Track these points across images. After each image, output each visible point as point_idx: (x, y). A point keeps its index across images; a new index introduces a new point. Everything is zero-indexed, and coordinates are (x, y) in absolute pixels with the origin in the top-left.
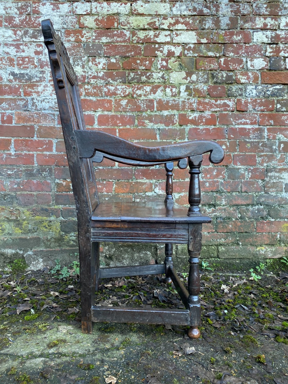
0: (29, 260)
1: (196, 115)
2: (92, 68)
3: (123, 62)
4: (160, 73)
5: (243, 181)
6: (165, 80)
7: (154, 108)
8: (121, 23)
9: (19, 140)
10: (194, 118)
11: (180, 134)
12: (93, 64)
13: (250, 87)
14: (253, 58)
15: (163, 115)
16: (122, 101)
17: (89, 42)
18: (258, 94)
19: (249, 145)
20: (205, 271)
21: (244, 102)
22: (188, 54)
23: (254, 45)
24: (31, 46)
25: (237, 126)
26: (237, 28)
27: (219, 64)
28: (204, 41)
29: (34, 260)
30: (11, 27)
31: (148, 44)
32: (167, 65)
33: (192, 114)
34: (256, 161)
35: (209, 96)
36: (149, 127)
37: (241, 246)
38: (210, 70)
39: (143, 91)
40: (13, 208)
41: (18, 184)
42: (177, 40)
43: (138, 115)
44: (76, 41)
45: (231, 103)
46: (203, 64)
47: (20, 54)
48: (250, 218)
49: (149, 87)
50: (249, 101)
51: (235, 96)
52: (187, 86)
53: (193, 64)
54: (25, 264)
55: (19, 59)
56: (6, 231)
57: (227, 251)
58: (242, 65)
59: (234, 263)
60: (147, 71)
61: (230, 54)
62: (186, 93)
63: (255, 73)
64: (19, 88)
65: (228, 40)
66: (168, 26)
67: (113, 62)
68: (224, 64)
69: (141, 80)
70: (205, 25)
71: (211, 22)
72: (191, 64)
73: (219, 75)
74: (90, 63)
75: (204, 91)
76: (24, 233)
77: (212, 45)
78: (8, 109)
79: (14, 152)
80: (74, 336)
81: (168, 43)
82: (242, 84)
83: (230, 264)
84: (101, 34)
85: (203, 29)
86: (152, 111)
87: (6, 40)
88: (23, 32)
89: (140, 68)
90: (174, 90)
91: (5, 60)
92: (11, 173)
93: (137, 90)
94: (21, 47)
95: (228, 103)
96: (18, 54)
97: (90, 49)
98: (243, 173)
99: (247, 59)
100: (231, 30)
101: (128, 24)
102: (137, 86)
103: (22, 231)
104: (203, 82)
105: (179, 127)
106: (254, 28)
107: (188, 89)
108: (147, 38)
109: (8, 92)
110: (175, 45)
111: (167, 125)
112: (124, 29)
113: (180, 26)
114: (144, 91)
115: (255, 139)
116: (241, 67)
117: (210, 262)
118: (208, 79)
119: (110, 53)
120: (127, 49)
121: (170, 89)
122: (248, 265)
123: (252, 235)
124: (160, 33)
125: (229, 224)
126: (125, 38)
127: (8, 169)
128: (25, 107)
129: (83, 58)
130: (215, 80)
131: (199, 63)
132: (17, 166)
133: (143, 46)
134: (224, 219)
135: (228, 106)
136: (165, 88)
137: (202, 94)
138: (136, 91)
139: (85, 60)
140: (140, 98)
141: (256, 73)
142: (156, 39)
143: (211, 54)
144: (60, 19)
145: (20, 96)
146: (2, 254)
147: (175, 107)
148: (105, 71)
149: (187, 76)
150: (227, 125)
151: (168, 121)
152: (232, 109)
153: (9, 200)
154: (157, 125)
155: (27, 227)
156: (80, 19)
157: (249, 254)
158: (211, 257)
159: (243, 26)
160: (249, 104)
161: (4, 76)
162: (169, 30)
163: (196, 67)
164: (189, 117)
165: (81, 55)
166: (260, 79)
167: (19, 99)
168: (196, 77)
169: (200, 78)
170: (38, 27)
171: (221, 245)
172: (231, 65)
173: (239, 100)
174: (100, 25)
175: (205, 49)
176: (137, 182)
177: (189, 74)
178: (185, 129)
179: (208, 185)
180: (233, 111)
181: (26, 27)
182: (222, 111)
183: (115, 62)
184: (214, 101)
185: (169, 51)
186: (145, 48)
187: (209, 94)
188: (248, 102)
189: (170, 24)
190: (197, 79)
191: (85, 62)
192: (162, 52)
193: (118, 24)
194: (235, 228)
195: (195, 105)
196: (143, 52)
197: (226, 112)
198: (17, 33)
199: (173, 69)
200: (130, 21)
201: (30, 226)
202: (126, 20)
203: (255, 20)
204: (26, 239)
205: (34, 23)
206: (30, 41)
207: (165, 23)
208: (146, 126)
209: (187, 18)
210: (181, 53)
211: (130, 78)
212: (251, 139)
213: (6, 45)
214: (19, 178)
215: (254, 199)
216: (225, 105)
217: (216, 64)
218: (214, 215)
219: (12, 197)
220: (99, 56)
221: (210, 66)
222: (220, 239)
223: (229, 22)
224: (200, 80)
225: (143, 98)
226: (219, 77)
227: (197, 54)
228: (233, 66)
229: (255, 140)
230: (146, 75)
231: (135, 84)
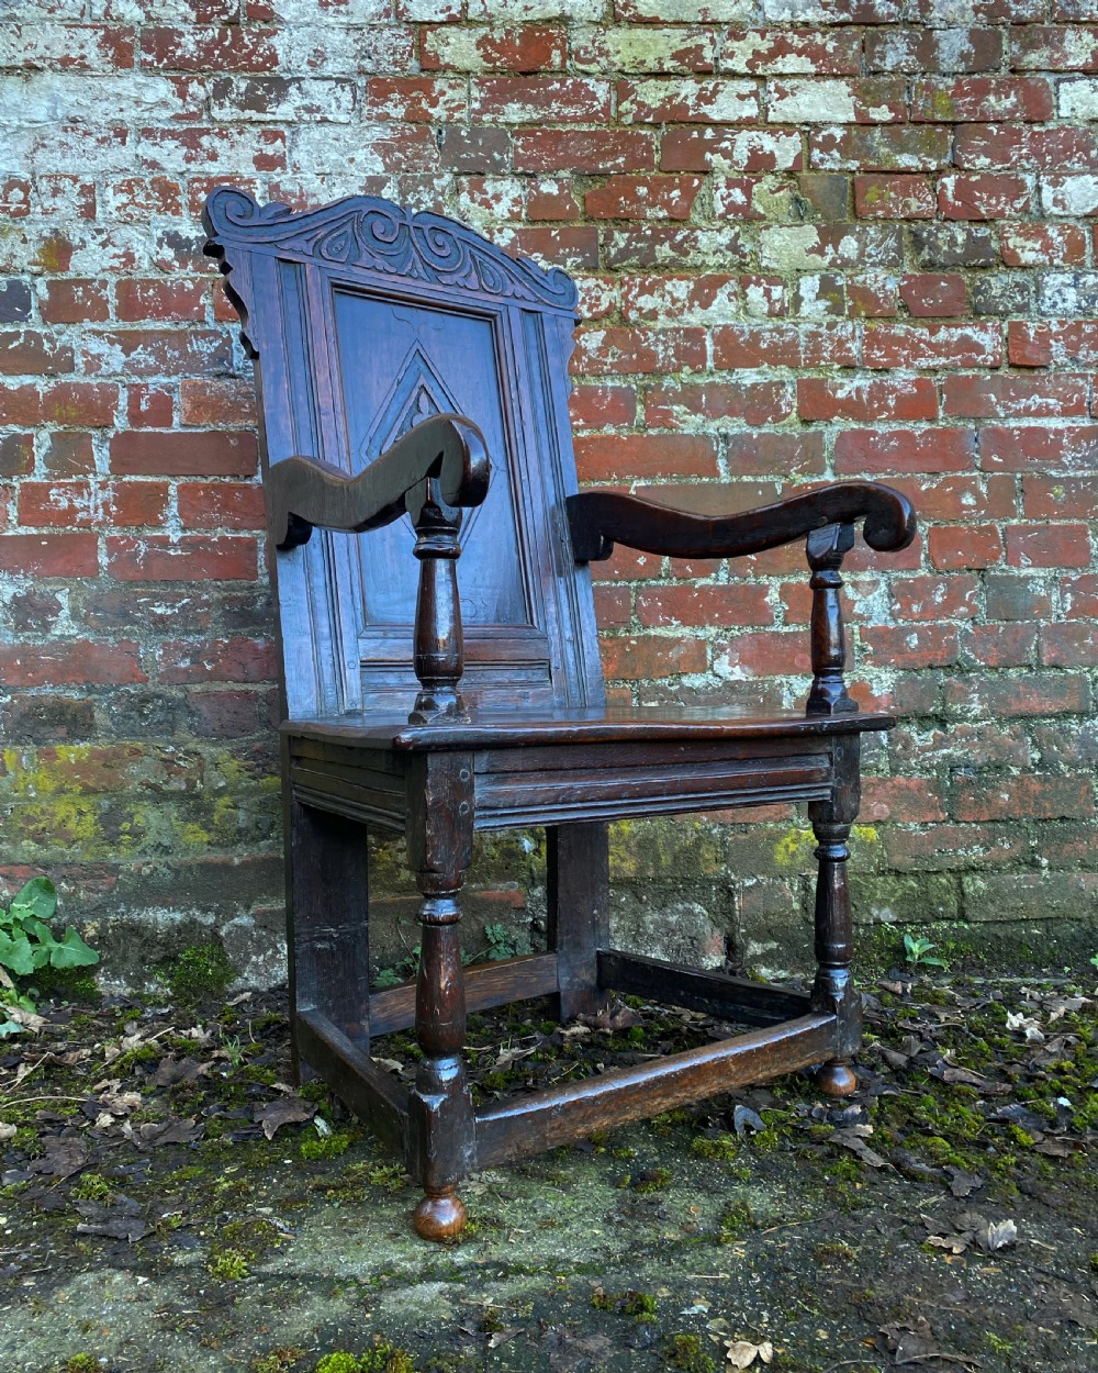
0: (238, 950)
1: (862, 381)
2: (469, 216)
3: (587, 192)
4: (725, 231)
5: (1043, 623)
6: (744, 256)
7: (703, 360)
8: (577, 53)
9: (196, 487)
10: (853, 394)
11: (805, 455)
12: (473, 201)
13: (1053, 280)
14: (1060, 175)
15: (737, 386)
16: (586, 336)
17: (460, 120)
18: (1084, 303)
19: (1059, 490)
20: (918, 973)
21: (1036, 332)
22: (822, 160)
23: (1062, 128)
24: (242, 138)
25: (1013, 423)
26: (997, 70)
27: (940, 198)
28: (882, 114)
29: (260, 950)
30: (166, 69)
31: (677, 127)
32: (749, 202)
33: (845, 381)
34: (1089, 547)
35: (905, 315)
36: (689, 430)
37: (1045, 872)
38: (908, 220)
39: (663, 296)
40: (177, 746)
41: (196, 655)
42: (781, 111)
43: (646, 388)
44: (410, 118)
45: (987, 339)
46: (881, 197)
47: (200, 168)
48: (1074, 765)
49: (684, 283)
50: (1055, 329)
51: (1002, 313)
52: (823, 280)
53: (843, 199)
54: (223, 963)
55: (196, 185)
56: (149, 839)
57: (997, 892)
58: (1023, 201)
59: (1022, 937)
60: (676, 225)
61: (977, 162)
62: (822, 305)
63: (1069, 227)
64: (199, 290)
65: (968, 111)
66: (750, 64)
67: (549, 195)
68: (956, 197)
69: (655, 259)
70: (883, 59)
71: (903, 48)
72: (837, 199)
73: (940, 235)
74: (464, 198)
75: (886, 297)
76: (218, 844)
77: (912, 128)
78: (155, 371)
79: (180, 534)
80: (522, 1206)
81: (749, 123)
82: (1024, 268)
83: (1010, 940)
84: (502, 94)
85: (875, 73)
86: (698, 372)
87: (146, 115)
88: (210, 86)
89: (649, 213)
90: (777, 292)
91: (144, 188)
92: (169, 612)
93: (641, 294)
94: (205, 141)
95: (975, 337)
96: (194, 167)
97: (462, 147)
98: (1043, 594)
99: (1038, 177)
100: (976, 76)
101: (601, 55)
102: (638, 280)
103: (213, 836)
104: (881, 263)
105: (798, 426)
106: (1062, 66)
107: (827, 288)
108: (673, 107)
109: (156, 310)
110: (777, 131)
111: (756, 422)
112: (588, 74)
113: (791, 63)
114: (668, 297)
115: (1082, 468)
116: (1018, 206)
117: (932, 937)
118: (899, 251)
119: (538, 160)
120: (598, 146)
121: (761, 290)
122: (1078, 945)
123: (1087, 828)
124: (721, 87)
125: (998, 789)
126: (592, 106)
127: (156, 597)
128: (221, 360)
129: (435, 181)
130: (926, 255)
131: (866, 193)
132: (192, 586)
133: (660, 133)
134: (979, 771)
135: (979, 349)
136: (745, 288)
137: (880, 306)
138: (636, 297)
139: (444, 188)
140: (652, 323)
141: (1074, 228)
142: (706, 109)
143: (906, 160)
144: (350, 40)
145: (202, 321)
146: (132, 929)
147: (783, 353)
148: (519, 226)
149: (825, 242)
150: (978, 419)
151: (760, 404)
152: (991, 358)
153: (160, 716)
154: (717, 423)
155: (233, 818)
156: (425, 41)
157: (1080, 899)
158: (938, 919)
159: (1020, 60)
160: (1052, 342)
161: (141, 248)
162: (753, 77)
163: (854, 208)
164: (835, 391)
165: (429, 169)
166: (1089, 249)
167: (196, 333)
168: (855, 244)
169: (870, 249)
170: (269, 69)
171: (972, 869)
172: (981, 199)
173: (1016, 328)
174: (499, 59)
175: (885, 145)
176: (649, 637)
177: (830, 235)
178: (822, 433)
179: (916, 642)
180: (997, 368)
181: (221, 68)
182: (956, 368)
183: (556, 192)
184: (926, 331)
185: (753, 151)
186: (666, 142)
187: (905, 308)
188: (1049, 334)
189: (756, 53)
190: (862, 254)
191: (442, 194)
192: (727, 154)
193: (566, 55)
194: (1023, 804)
195: (855, 348)
196: (657, 158)
197: (970, 373)
198: (191, 90)
199: (771, 215)
200: (609, 46)
201: (241, 815)
202: (594, 42)
203: (1061, 41)
204: (226, 867)
205: (253, 52)
206: (238, 121)
207: (738, 52)
208: (677, 427)
209: (818, 35)
210: (798, 159)
212: (1065, 468)
213: (148, 133)
214: (200, 632)
215: (1088, 693)
216: (967, 345)
217: (929, 198)
218: (944, 757)
219: (172, 707)
220: (497, 170)
221: (907, 205)
222: (969, 847)
223: (967, 47)
224: (870, 256)
225: (663, 322)
226: (940, 243)
227: (857, 163)
228: (990, 205)
229: (1079, 473)
230: (671, 240)
231: (634, 271)
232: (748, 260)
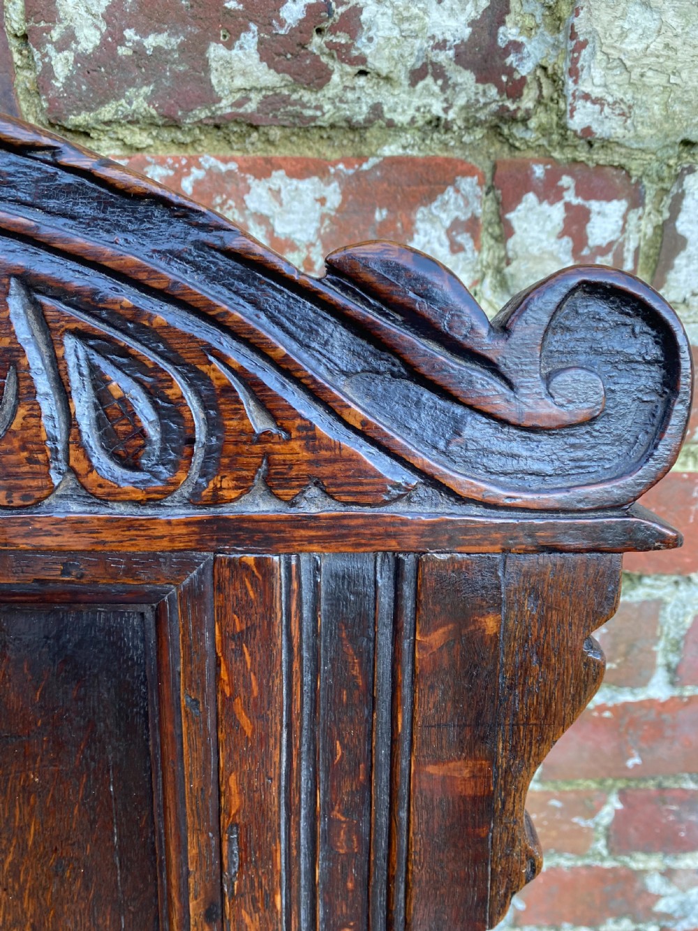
6: (514, 89)
49: (309, 187)
69: (210, 97)
90: (606, 221)
121: (557, 213)
136: (506, 204)
178: (660, 603)
211: (62, 65)
230: (266, 26)
231: (140, 138)
232: (527, 102)
